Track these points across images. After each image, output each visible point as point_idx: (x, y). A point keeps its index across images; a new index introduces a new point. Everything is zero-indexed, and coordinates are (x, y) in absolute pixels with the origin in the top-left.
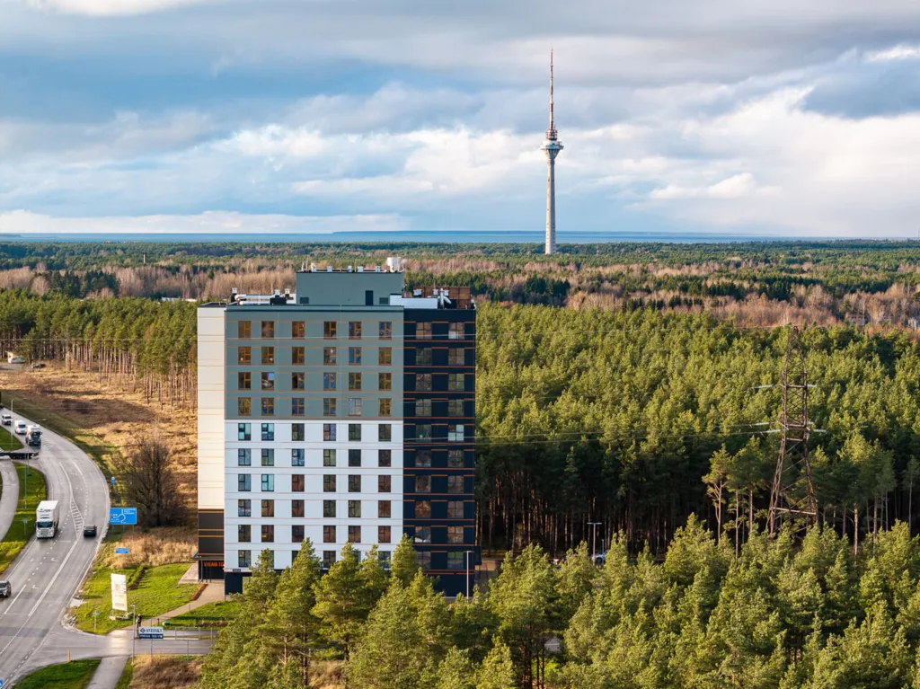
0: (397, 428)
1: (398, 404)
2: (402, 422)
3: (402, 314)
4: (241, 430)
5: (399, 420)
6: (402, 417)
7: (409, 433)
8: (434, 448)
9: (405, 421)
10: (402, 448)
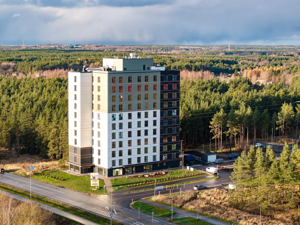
0: (158, 112)
1: (158, 104)
2: (160, 110)
3: (160, 73)
4: (113, 117)
5: (159, 109)
6: (160, 108)
7: (162, 114)
8: (169, 118)
9: (161, 110)
10: (160, 119)
